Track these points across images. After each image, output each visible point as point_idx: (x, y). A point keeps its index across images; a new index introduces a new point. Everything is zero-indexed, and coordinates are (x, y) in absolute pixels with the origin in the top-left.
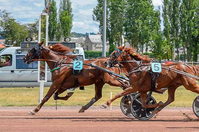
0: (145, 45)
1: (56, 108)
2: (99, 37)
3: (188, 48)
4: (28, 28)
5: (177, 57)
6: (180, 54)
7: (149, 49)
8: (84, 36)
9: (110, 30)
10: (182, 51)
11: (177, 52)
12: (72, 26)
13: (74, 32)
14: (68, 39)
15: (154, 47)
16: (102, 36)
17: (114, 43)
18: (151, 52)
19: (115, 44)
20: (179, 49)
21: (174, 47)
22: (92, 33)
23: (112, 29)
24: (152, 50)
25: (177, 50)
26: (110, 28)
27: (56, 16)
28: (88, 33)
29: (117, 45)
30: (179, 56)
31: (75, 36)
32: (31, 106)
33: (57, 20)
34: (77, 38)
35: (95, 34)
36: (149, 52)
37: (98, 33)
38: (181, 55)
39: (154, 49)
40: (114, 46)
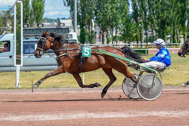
0: (114, 28)
1: (32, 91)
2: (70, 21)
3: (156, 30)
4: (2, 15)
5: (146, 38)
6: (148, 36)
7: (119, 32)
8: (55, 21)
9: (81, 14)
10: (151, 33)
11: (146, 34)
12: (44, 12)
13: (46, 18)
14: (41, 25)
15: (124, 30)
16: (73, 21)
17: (84, 27)
18: (121, 35)
19: (86, 28)
20: (147, 31)
21: (143, 29)
22: (63, 18)
23: (82, 14)
24: (122, 33)
25: (146, 32)
26: (80, 13)
27: (28, 3)
28: (59, 18)
29: (87, 29)
30: (148, 38)
31: (47, 21)
32: (9, 89)
33: (29, 6)
34: (48, 24)
35: (66, 19)
36: (118, 35)
37: (69, 18)
38: (150, 37)
39: (123, 32)
40: (85, 30)
